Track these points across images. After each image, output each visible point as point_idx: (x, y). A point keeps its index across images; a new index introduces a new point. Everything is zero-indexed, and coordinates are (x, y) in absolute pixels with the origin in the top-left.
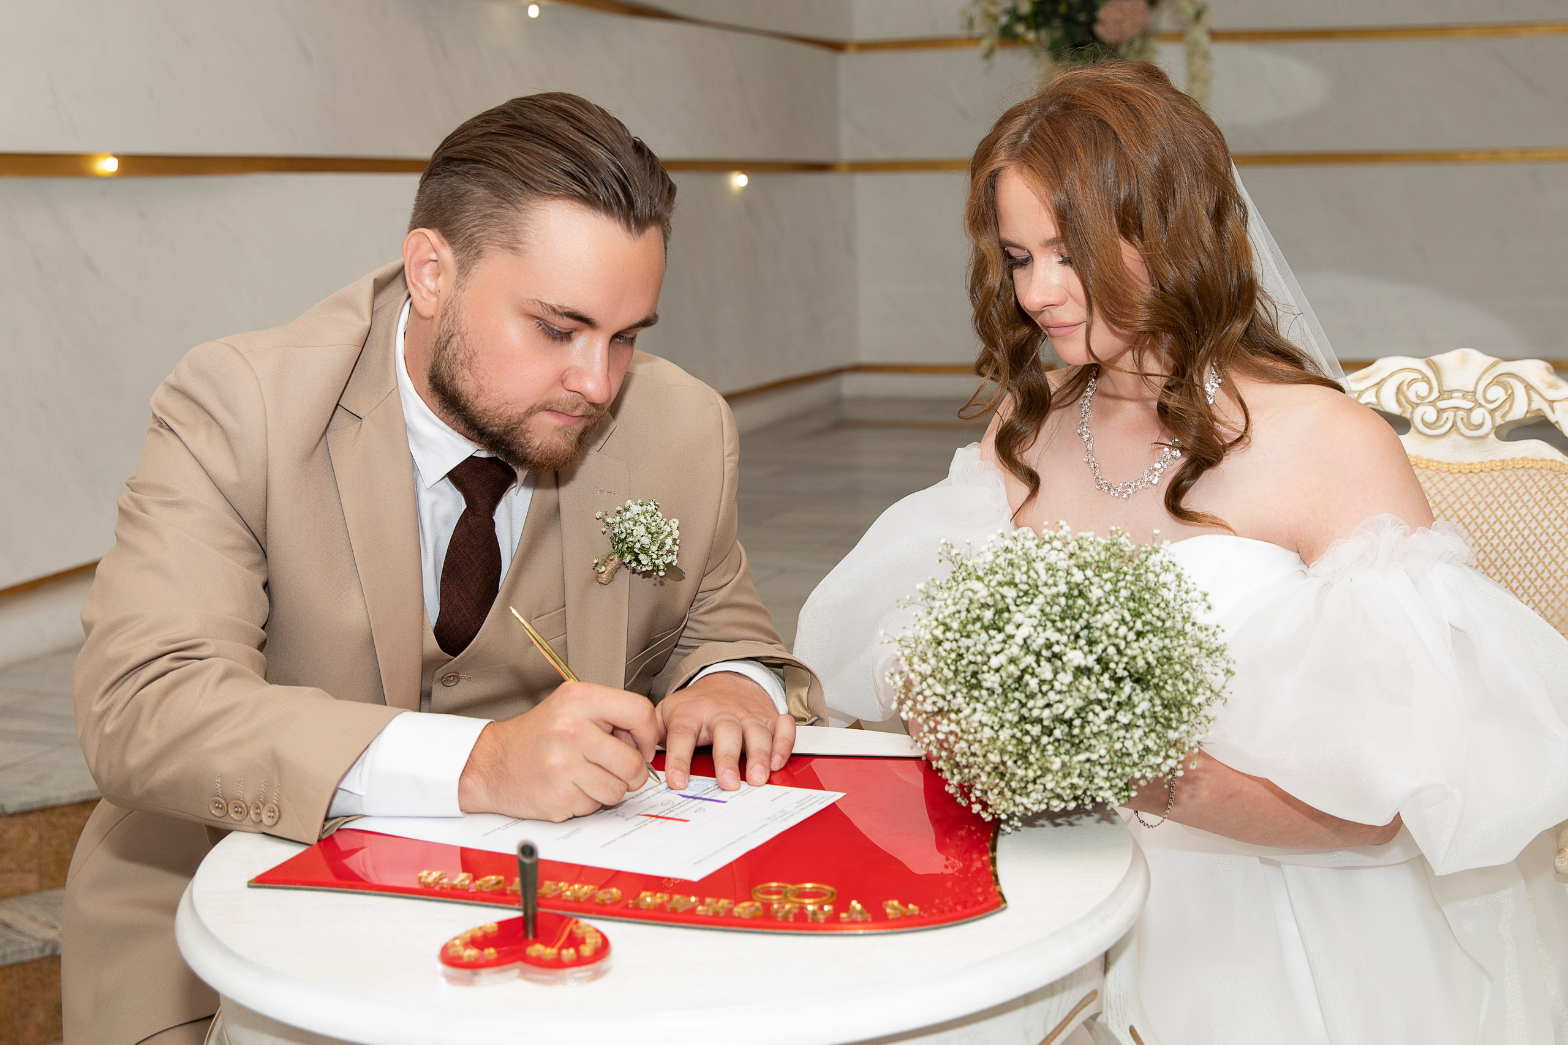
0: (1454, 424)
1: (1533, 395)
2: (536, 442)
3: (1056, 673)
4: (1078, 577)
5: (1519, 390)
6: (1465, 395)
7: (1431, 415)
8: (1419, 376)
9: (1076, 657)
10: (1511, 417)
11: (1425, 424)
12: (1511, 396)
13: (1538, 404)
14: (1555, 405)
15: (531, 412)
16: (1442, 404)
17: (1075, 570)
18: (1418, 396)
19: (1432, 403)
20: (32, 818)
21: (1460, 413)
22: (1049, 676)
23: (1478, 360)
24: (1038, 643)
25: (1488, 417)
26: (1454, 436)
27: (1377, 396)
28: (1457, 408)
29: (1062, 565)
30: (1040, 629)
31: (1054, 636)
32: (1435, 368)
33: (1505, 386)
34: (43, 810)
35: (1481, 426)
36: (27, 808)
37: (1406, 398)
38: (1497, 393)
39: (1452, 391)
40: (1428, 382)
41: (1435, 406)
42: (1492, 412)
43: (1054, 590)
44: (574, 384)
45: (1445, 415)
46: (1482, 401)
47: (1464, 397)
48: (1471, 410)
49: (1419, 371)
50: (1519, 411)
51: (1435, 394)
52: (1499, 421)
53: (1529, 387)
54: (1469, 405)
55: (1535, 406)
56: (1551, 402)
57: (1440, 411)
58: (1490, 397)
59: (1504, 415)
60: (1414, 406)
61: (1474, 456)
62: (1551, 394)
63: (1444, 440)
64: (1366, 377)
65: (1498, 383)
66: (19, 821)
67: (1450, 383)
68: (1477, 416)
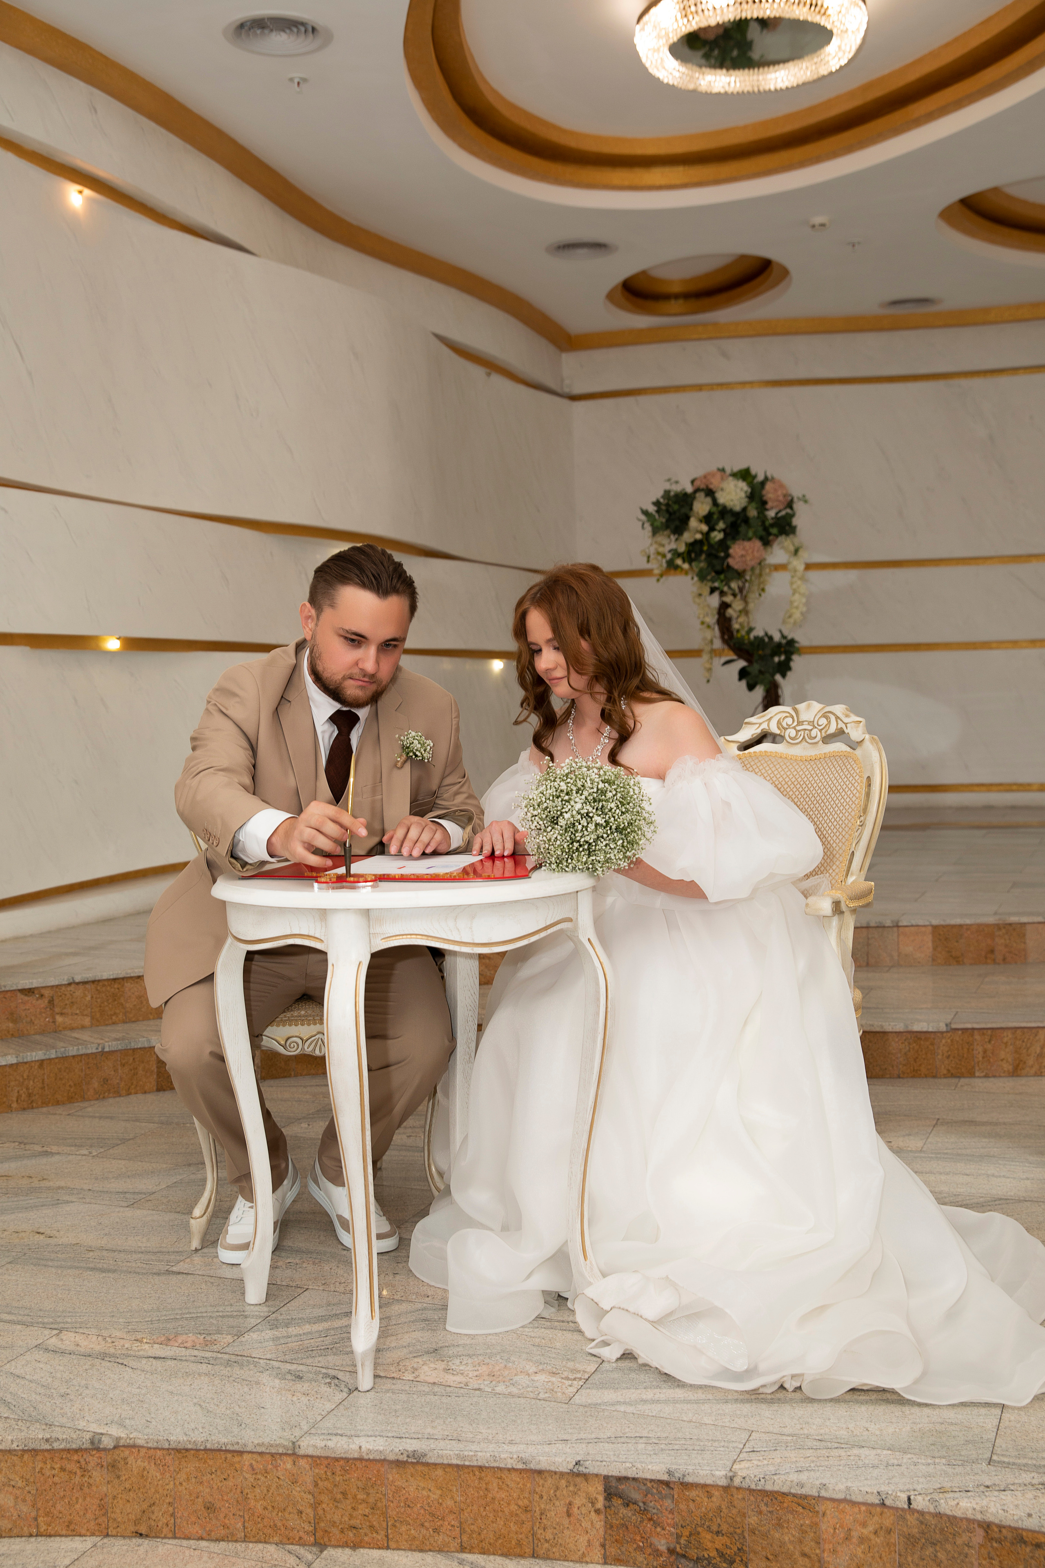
0: (804, 737)
1: (839, 721)
2: (348, 692)
3: (588, 824)
4: (601, 785)
5: (833, 718)
6: (809, 723)
7: (793, 733)
8: (788, 715)
9: (599, 820)
10: (828, 733)
11: (791, 738)
12: (829, 722)
13: (841, 725)
14: (848, 725)
15: (344, 678)
16: (798, 728)
17: (601, 783)
18: (787, 725)
19: (794, 728)
20: (88, 986)
21: (807, 732)
22: (585, 824)
23: (816, 706)
24: (584, 811)
25: (819, 733)
26: (804, 743)
27: (768, 725)
28: (805, 730)
29: (597, 780)
30: (584, 805)
31: (591, 809)
32: (796, 710)
33: (827, 718)
34: (93, 982)
35: (816, 737)
36: (86, 980)
37: (782, 726)
38: (823, 721)
39: (803, 722)
40: (793, 717)
41: (795, 729)
42: (821, 731)
43: (592, 790)
44: (360, 666)
45: (800, 733)
46: (816, 726)
47: (808, 724)
48: (811, 730)
49: (788, 713)
50: (832, 729)
51: (795, 723)
52: (824, 735)
53: (837, 718)
54: (810, 728)
55: (839, 726)
56: (846, 724)
57: (797, 731)
58: (820, 723)
59: (826, 732)
60: (785, 729)
61: (812, 752)
62: (846, 720)
63: (799, 746)
64: (763, 716)
65: (824, 717)
66: (81, 986)
67: (803, 717)
68: (814, 733)
